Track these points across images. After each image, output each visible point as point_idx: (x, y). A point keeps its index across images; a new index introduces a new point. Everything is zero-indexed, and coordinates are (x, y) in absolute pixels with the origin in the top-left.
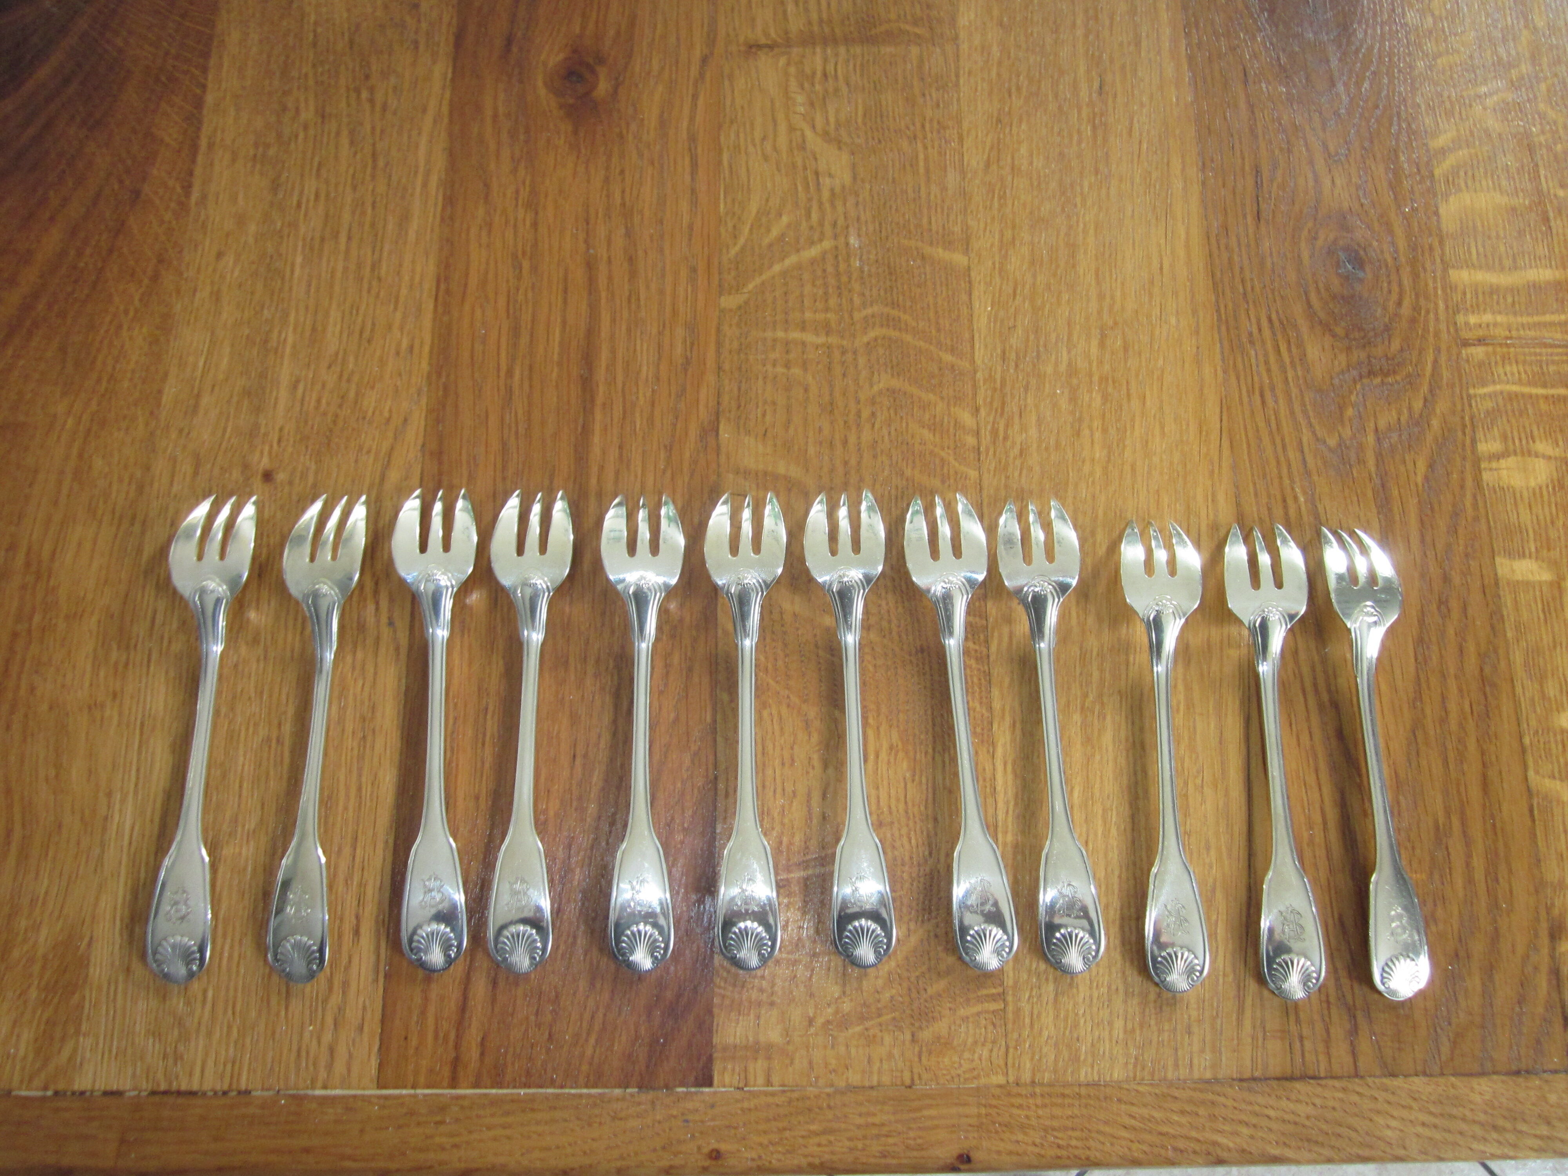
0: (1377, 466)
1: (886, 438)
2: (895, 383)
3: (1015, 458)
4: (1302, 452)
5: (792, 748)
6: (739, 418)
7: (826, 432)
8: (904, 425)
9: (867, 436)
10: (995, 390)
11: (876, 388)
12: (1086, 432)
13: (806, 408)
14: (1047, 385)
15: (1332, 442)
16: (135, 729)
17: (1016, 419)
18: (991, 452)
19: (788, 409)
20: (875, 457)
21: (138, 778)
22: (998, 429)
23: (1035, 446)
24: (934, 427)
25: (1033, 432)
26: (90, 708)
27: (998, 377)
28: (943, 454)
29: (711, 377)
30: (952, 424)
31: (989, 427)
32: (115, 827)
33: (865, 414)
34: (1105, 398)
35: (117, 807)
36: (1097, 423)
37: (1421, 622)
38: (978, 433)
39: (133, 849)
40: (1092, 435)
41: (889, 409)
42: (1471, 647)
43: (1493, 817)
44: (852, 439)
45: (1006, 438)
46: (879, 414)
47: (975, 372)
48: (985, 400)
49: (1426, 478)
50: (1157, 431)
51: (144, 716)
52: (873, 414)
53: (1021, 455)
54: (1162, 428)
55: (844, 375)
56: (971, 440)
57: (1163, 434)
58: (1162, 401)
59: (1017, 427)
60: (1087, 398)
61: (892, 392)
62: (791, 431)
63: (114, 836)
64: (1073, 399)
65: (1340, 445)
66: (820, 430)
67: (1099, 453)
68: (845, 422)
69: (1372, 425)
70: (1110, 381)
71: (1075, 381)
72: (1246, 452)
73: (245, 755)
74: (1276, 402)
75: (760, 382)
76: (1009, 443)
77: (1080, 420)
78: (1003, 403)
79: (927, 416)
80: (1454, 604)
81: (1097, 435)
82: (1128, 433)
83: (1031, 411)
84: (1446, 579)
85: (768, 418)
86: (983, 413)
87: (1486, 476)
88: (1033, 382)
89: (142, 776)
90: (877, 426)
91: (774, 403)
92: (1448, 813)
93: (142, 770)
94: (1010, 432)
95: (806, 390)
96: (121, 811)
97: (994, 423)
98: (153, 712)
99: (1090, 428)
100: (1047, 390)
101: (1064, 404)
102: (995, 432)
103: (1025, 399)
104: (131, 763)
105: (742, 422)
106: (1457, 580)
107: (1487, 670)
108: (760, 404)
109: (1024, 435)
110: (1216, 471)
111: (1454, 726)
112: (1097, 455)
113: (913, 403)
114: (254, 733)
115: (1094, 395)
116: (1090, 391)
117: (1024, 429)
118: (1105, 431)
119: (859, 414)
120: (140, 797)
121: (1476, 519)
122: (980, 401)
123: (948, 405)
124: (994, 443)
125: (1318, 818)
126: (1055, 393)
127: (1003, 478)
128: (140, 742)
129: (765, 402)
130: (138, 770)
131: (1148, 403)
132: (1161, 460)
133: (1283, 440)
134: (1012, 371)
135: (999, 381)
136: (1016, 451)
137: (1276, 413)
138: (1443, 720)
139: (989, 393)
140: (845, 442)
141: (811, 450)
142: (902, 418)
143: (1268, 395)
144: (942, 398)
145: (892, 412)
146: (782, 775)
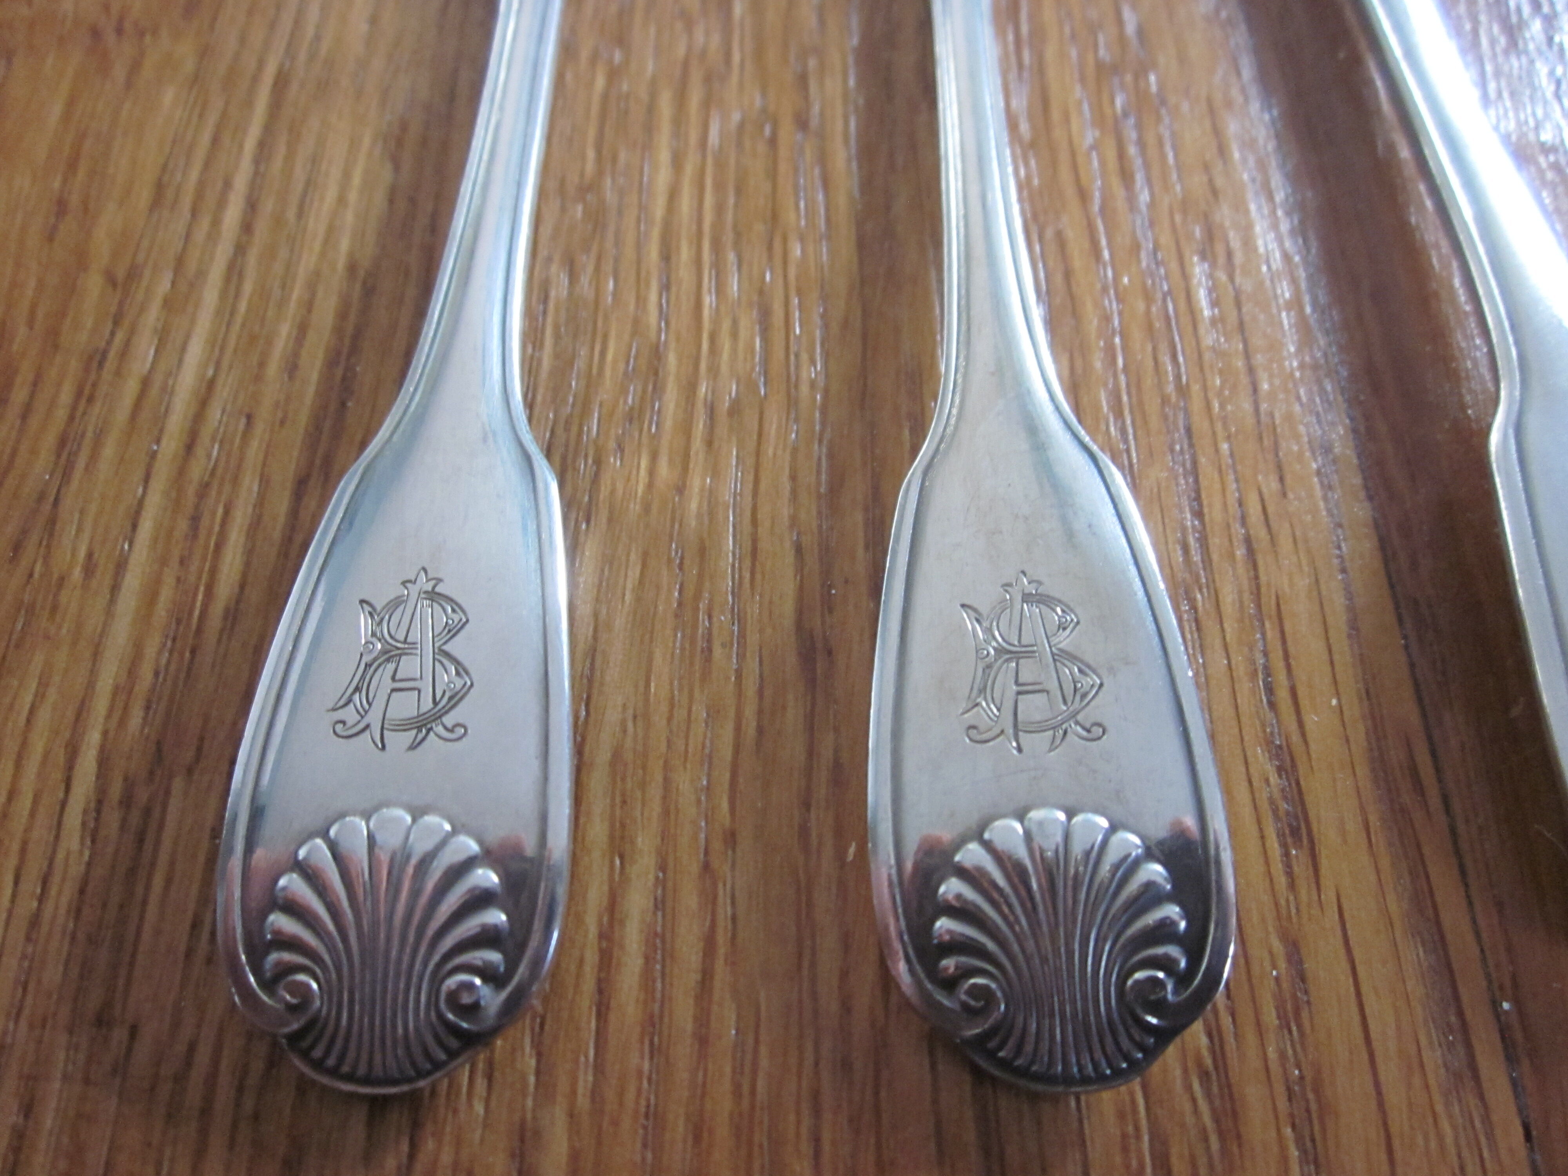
16: (252, 91)
21: (247, 227)
26: (96, 33)
32: (131, 387)
35: (153, 315)
39: (197, 471)
51: (290, 51)
63: (122, 415)
73: (677, 163)
89: (262, 227)
93: (268, 206)
96: (163, 336)
98: (325, 46)
104: (228, 184)
114: (707, 104)
120: (248, 287)
128: (268, 129)
130: (252, 205)
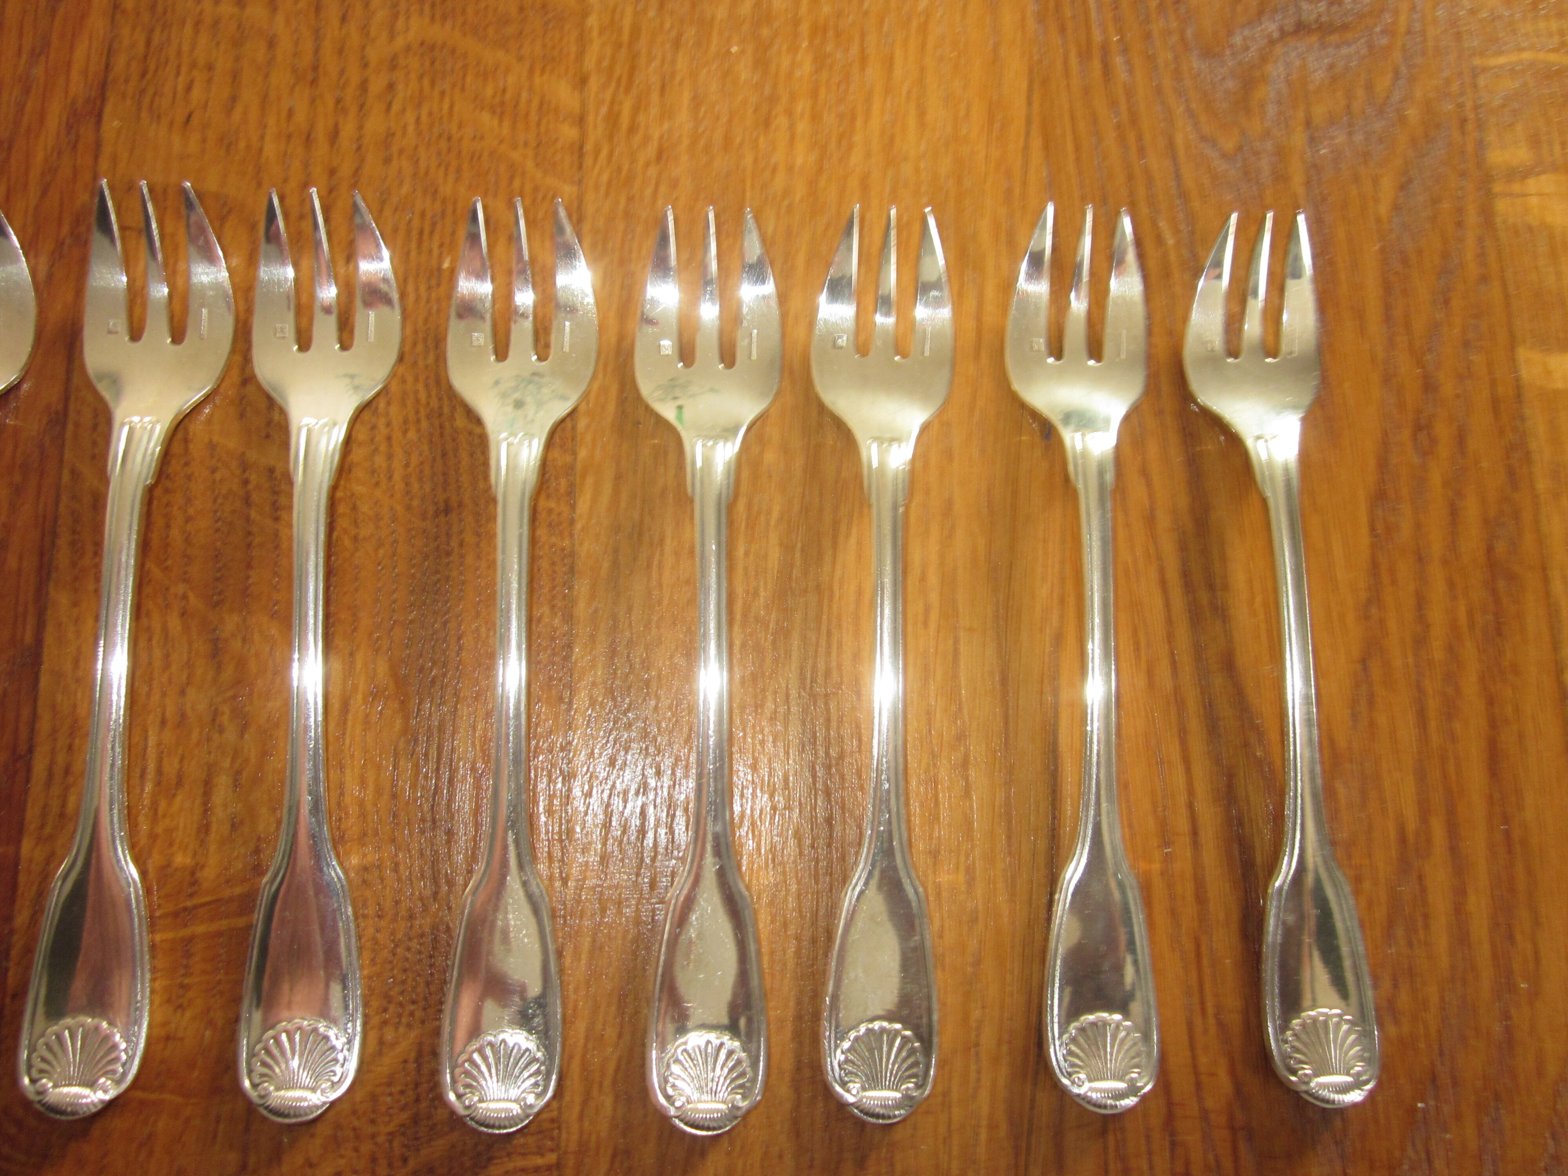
0: (1308, 183)
1: (411, 128)
2: (438, 33)
3: (647, 165)
4: (1175, 159)
5: (183, 693)
6: (143, 92)
7: (301, 117)
8: (446, 106)
9: (375, 124)
10: (618, 46)
11: (400, 42)
12: (782, 121)
13: (267, 76)
14: (715, 41)
15: (1229, 145)
17: (655, 97)
18: (604, 153)
19: (235, 76)
20: (387, 161)
22: (619, 114)
23: (686, 142)
24: (499, 109)
25: (683, 117)
27: (627, 23)
28: (515, 155)
29: (97, 23)
30: (535, 104)
31: (604, 110)
33: (377, 85)
34: (821, 61)
36: (802, 106)
37: (1383, 464)
38: (581, 121)
40: (792, 127)
41: (421, 77)
42: (1471, 509)
43: (1506, 820)
44: (348, 129)
45: (632, 129)
46: (400, 87)
47: (585, 15)
48: (599, 61)
49: (1396, 208)
50: (912, 121)
52: (391, 87)
53: (659, 157)
54: (922, 113)
55: (344, 19)
56: (569, 132)
57: (922, 124)
58: (922, 69)
59: (654, 111)
60: (786, 62)
61: (428, 48)
62: (237, 115)
64: (761, 63)
65: (1240, 148)
66: (290, 113)
67: (803, 157)
68: (338, 101)
69: (1301, 115)
70: (831, 33)
71: (765, 32)
72: (1071, 157)
74: (1131, 71)
75: (188, 30)
76: (637, 138)
77: (773, 99)
78: (633, 70)
79: (489, 91)
80: (1443, 431)
81: (802, 127)
82: (859, 123)
83: (681, 83)
84: (1429, 386)
85: (197, 93)
86: (594, 84)
87: (1501, 206)
88: (691, 32)
90: (396, 107)
91: (210, 67)
92: (1425, 813)
94: (641, 119)
95: (272, 44)
97: (612, 103)
99: (789, 113)
100: (713, 48)
101: (744, 72)
102: (613, 119)
103: (673, 62)
105: (147, 100)
106: (1448, 387)
107: (1501, 548)
108: (184, 69)
109: (666, 126)
110: (1017, 191)
111: (1437, 651)
112: (799, 161)
113: (465, 67)
115: (799, 57)
116: (793, 49)
117: (667, 113)
118: (815, 117)
119: (364, 86)
121: (1484, 279)
122: (590, 62)
123: (531, 70)
124: (611, 138)
125: (1182, 824)
126: (728, 52)
127: (623, 200)
129: (193, 65)
131: (898, 73)
132: (917, 171)
133: (1140, 138)
134: (652, 13)
135: (626, 31)
136: (651, 150)
137: (1130, 92)
138: (1420, 641)
139: (608, 51)
140: (334, 136)
141: (270, 149)
142: (443, 93)
143: (1118, 61)
144: (520, 59)
145: (426, 82)
146: (159, 744)
